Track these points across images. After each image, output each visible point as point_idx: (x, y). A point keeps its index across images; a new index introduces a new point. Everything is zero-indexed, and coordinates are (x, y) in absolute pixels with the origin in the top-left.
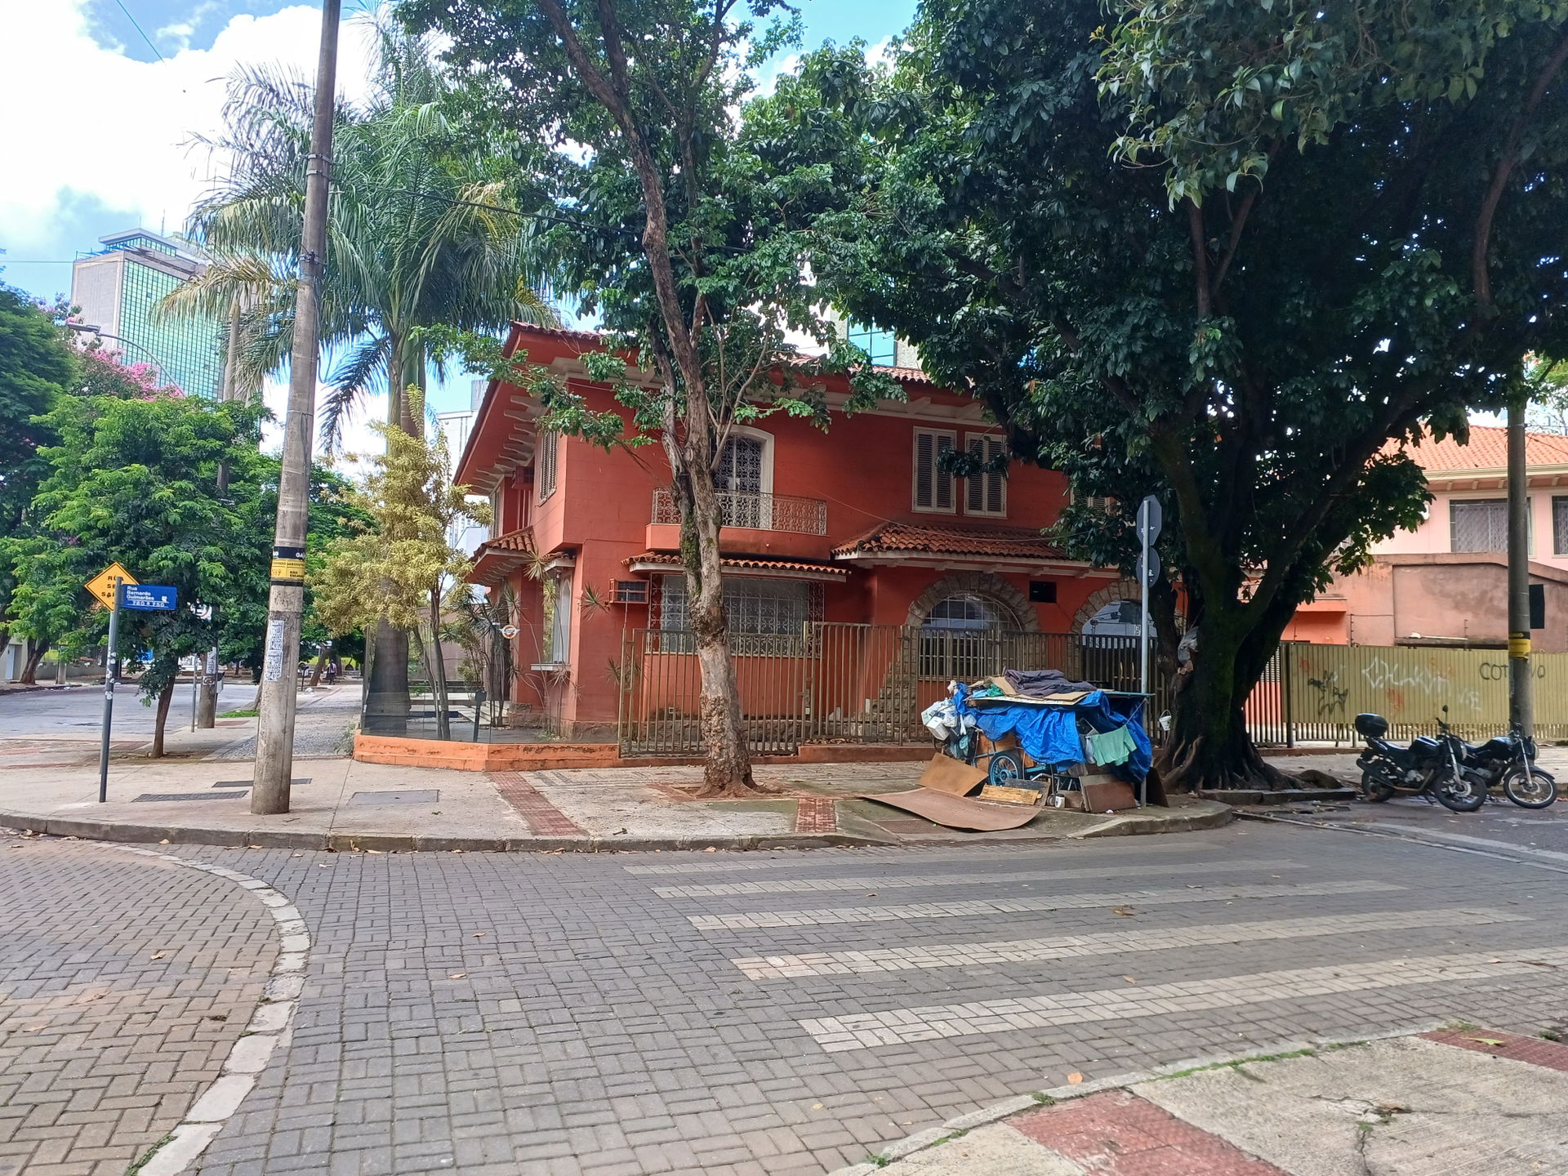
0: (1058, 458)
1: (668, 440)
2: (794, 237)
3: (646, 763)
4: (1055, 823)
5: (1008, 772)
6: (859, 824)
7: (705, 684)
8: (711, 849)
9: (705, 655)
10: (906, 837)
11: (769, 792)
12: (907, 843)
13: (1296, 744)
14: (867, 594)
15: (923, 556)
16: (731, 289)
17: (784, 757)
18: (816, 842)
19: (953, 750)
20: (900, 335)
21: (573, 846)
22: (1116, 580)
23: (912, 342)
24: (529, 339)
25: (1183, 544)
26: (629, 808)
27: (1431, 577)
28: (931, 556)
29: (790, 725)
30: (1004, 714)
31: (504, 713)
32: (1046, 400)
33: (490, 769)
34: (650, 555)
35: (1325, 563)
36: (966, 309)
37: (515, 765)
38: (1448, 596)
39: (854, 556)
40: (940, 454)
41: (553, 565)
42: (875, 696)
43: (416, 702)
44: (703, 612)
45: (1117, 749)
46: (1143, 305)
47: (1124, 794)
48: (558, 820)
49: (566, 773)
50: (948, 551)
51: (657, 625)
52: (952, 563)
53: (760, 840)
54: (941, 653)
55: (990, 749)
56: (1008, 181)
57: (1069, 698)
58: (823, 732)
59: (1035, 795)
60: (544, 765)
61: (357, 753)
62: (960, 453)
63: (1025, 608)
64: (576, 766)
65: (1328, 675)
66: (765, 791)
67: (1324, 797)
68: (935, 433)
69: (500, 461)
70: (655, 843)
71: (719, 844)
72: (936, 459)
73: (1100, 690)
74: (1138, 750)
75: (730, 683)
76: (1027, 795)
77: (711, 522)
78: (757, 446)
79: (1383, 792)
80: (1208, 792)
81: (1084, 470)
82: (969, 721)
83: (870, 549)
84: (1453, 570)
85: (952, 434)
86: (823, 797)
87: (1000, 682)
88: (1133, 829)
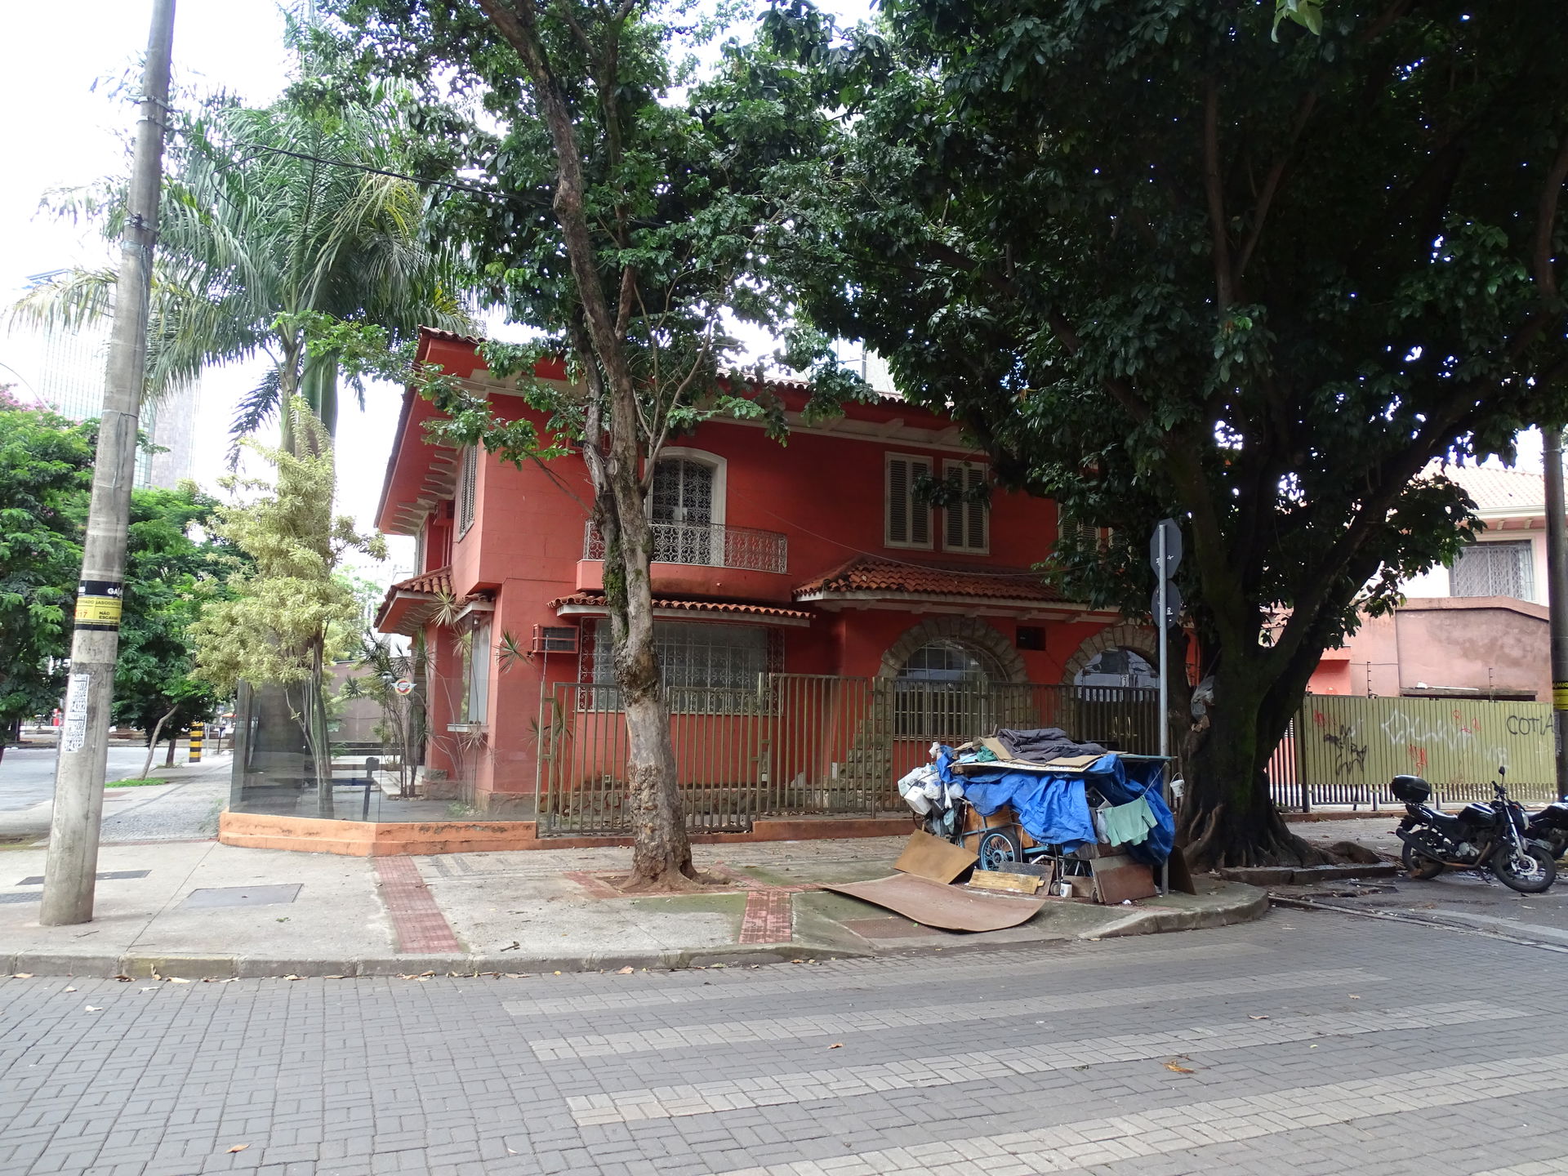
0: (1051, 481)
1: (590, 452)
2: (739, 199)
3: (569, 844)
4: (1063, 917)
5: (1002, 853)
6: (822, 926)
7: (633, 750)
8: (628, 970)
9: (634, 714)
10: (881, 944)
11: (713, 882)
12: (883, 953)
13: (1314, 809)
14: (833, 641)
15: (898, 596)
16: (661, 262)
17: (735, 834)
18: (765, 957)
19: (936, 827)
20: (869, 346)
21: (443, 969)
22: (1111, 625)
23: (882, 354)
24: (441, 347)
25: (1198, 580)
26: (531, 909)
27: (1438, 622)
28: (906, 597)
29: (743, 796)
30: (997, 782)
31: (418, 781)
32: (1040, 410)
33: (378, 853)
34: (581, 596)
35: (1352, 603)
36: (944, 311)
37: (408, 849)
38: (1456, 642)
39: (819, 596)
40: (915, 481)
41: (469, 609)
42: (843, 760)
43: (338, 767)
44: (630, 661)
45: (1135, 825)
46: (1157, 290)
47: (1140, 880)
48: (437, 929)
49: (469, 858)
50: (925, 591)
51: (588, 680)
52: (928, 605)
53: (692, 956)
54: (920, 709)
55: (980, 825)
56: (994, 148)
57: (1078, 763)
58: (782, 801)
59: (1036, 882)
60: (445, 848)
61: (224, 834)
62: (937, 480)
63: (1011, 657)
64: (482, 848)
65: (1345, 731)
66: (709, 881)
67: (1362, 874)
68: (910, 460)
69: (425, 495)
70: (553, 962)
71: (637, 962)
72: (911, 488)
73: (1113, 754)
74: (1159, 826)
75: (665, 748)
76: (1026, 882)
77: (639, 550)
78: (707, 473)
79: (1428, 868)
80: (1231, 870)
81: (1082, 494)
82: (956, 791)
83: (837, 589)
84: (1460, 615)
85: (927, 460)
86: (779, 889)
87: (992, 744)
88: (1159, 926)
